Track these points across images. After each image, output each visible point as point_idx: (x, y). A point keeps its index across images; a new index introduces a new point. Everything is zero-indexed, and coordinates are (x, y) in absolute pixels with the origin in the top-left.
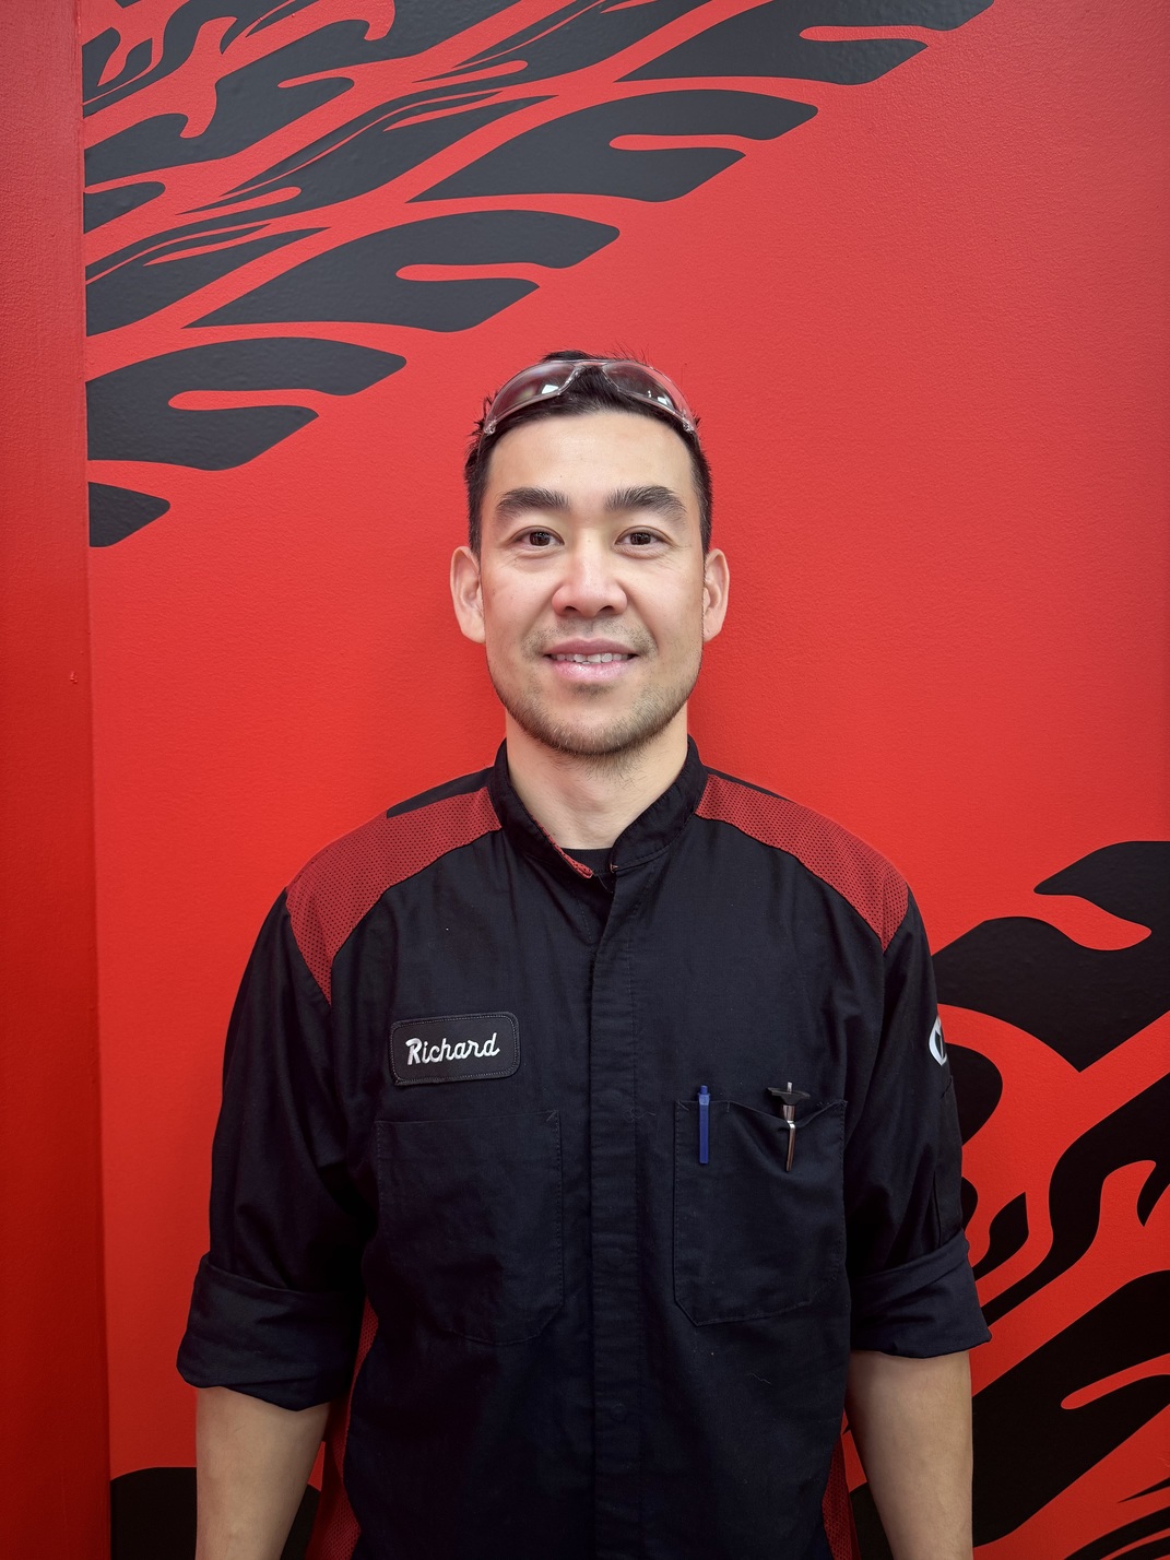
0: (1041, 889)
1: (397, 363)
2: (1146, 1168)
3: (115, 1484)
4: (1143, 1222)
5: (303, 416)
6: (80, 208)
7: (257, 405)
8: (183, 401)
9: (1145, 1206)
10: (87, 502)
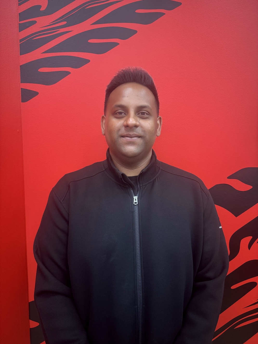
0: (228, 178)
1: (89, 61)
2: (250, 238)
3: (29, 303)
5: (68, 73)
6: (18, 27)
7: (57, 71)
8: (42, 70)
9: (250, 246)
10: (21, 92)
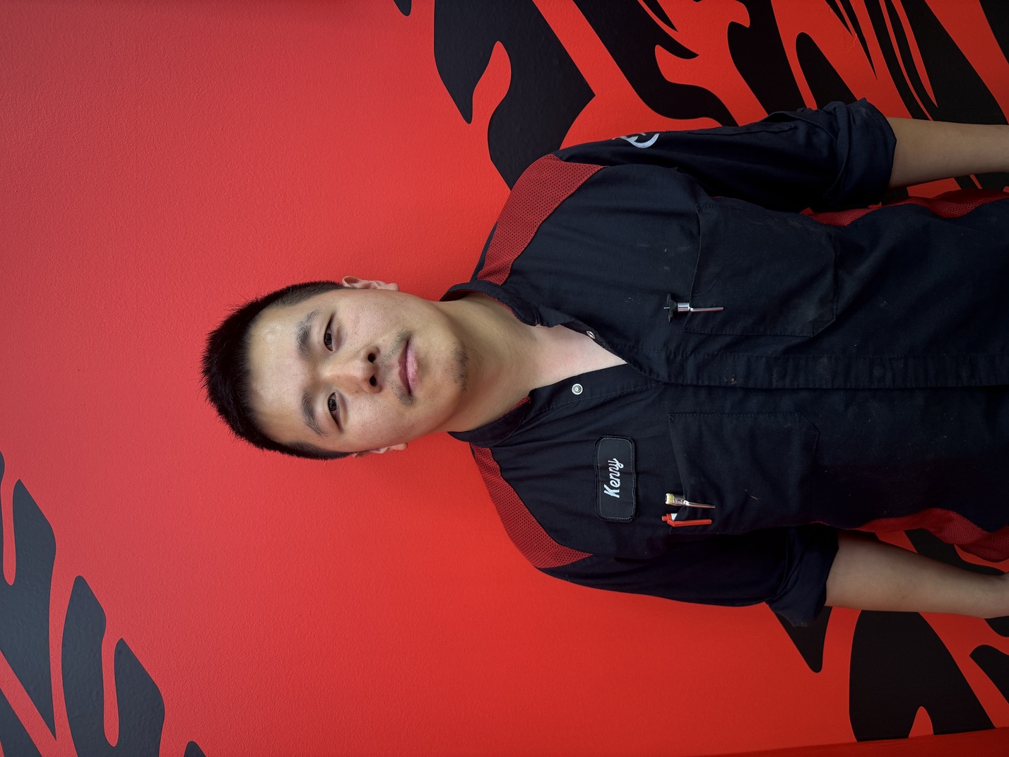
0: (468, 118)
1: (80, 582)
2: (660, 53)
3: (859, 740)
4: (694, 55)
5: (122, 648)
7: (114, 683)
8: (112, 736)
9: (686, 54)
